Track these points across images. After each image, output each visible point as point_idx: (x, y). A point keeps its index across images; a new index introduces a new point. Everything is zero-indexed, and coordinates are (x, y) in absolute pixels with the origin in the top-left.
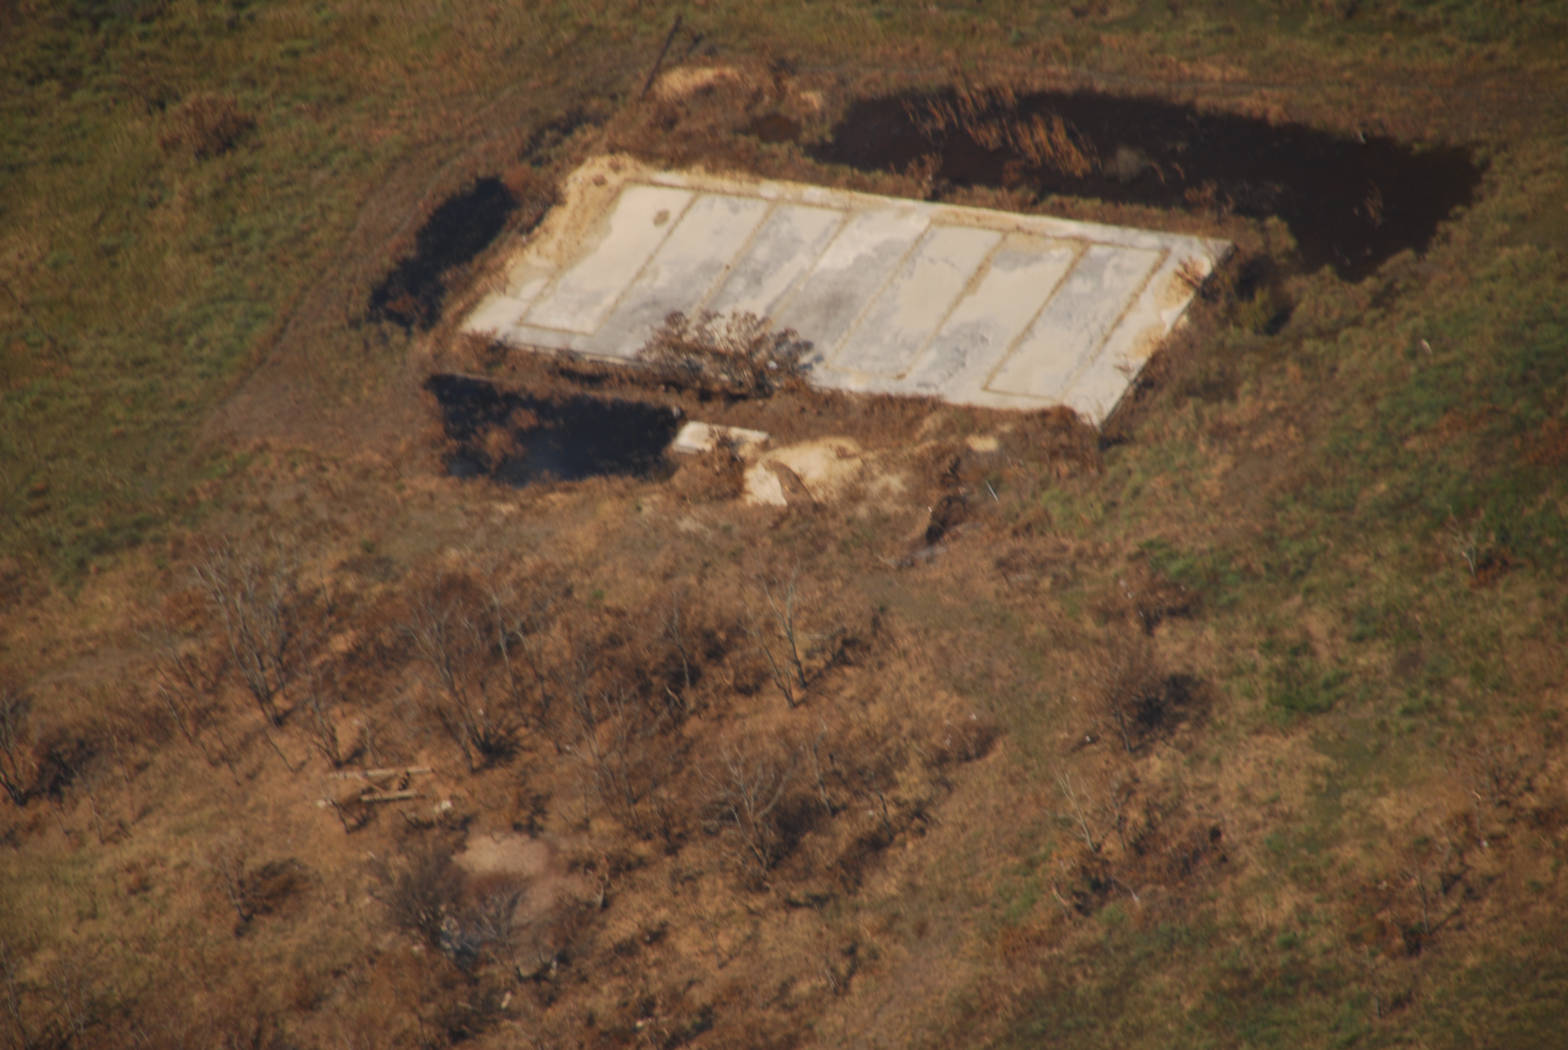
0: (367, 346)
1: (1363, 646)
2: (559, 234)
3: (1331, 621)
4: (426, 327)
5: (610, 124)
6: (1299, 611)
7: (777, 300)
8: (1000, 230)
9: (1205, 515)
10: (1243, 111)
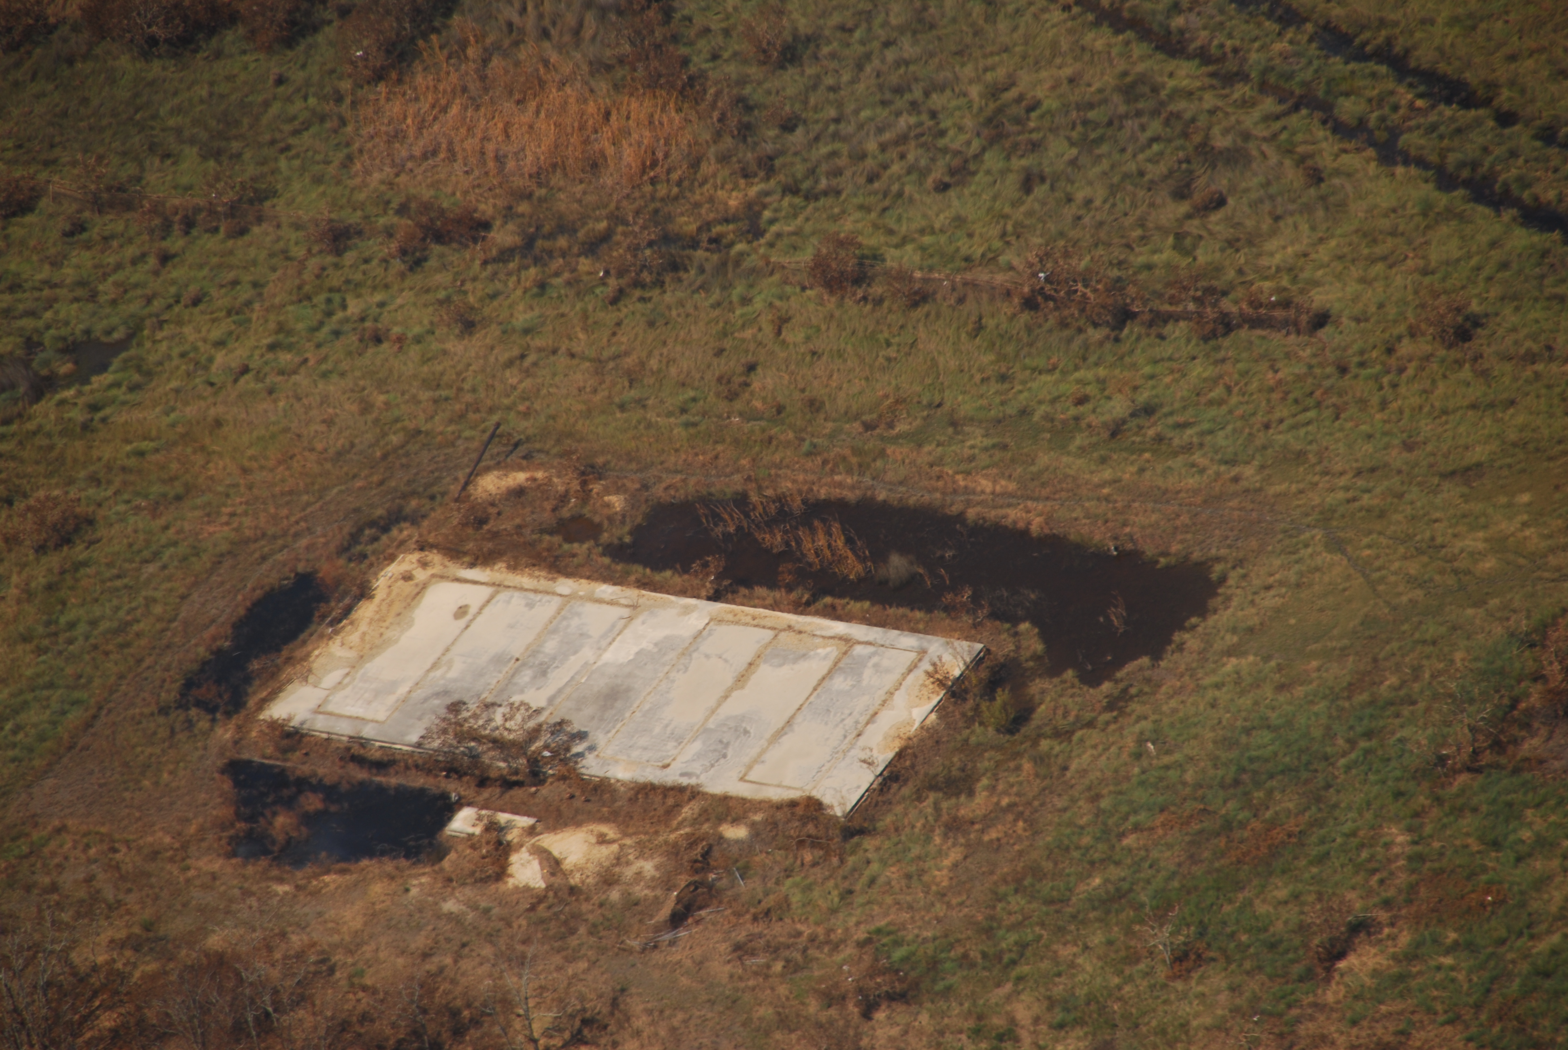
0: (173, 732)
1: (1063, 1033)
2: (363, 627)
3: (1037, 1009)
4: (228, 715)
5: (426, 523)
6: (1008, 998)
7: (560, 691)
8: (772, 628)
9: (933, 905)
10: (1008, 522)
